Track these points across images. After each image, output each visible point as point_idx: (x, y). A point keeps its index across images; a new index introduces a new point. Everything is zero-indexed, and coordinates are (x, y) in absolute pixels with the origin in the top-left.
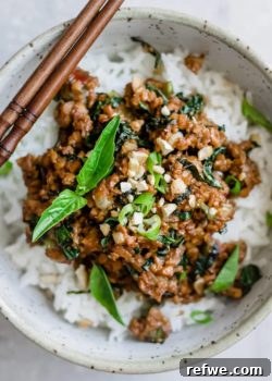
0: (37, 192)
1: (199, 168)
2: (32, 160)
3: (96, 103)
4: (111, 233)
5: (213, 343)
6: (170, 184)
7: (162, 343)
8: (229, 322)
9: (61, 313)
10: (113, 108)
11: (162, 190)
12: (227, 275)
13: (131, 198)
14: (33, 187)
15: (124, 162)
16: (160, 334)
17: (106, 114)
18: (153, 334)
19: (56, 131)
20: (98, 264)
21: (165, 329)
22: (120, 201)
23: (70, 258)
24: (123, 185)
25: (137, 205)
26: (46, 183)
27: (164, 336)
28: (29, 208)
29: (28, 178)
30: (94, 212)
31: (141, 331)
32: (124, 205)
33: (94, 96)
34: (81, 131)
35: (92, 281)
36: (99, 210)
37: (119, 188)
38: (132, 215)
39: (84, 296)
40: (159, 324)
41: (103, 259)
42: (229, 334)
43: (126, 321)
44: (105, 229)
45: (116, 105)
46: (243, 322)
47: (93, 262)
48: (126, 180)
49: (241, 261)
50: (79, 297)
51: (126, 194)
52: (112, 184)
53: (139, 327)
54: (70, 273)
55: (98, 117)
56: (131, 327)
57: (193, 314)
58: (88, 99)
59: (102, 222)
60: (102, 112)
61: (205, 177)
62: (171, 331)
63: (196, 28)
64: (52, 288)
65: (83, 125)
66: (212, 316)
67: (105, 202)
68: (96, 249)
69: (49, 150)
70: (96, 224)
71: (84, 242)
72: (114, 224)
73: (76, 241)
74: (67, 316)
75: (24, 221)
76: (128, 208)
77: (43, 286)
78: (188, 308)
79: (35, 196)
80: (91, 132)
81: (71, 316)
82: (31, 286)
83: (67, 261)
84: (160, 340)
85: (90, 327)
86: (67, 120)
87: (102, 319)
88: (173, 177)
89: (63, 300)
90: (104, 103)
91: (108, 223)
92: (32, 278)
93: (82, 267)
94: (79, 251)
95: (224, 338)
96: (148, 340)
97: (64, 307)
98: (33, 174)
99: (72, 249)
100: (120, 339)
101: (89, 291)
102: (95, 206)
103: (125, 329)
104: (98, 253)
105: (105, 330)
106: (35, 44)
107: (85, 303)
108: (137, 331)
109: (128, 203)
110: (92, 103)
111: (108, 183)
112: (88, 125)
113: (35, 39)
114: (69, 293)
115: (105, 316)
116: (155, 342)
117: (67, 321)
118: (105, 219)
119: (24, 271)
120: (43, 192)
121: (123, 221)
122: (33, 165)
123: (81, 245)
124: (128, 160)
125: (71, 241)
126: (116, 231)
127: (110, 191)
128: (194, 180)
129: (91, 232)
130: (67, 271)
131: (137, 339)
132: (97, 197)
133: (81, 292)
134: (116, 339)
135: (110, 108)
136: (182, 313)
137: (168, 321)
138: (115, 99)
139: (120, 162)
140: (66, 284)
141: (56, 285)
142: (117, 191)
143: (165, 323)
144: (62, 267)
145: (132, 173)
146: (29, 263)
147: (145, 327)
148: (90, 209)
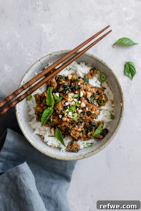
0: (40, 105)
1: (89, 99)
2: (38, 95)
3: (58, 78)
4: (62, 117)
5: (92, 151)
6: (81, 104)
7: (77, 152)
8: (97, 146)
9: (46, 143)
10: (63, 80)
11: (78, 106)
12: (98, 131)
13: (68, 107)
14: (39, 103)
15: (67, 96)
16: (76, 149)
17: (61, 82)
18: (74, 149)
19: (46, 87)
20: (58, 128)
21: (78, 148)
22: (65, 108)
23: (50, 125)
24: (66, 103)
25: (70, 109)
26: (43, 102)
27: (78, 150)
28: (37, 110)
29: (37, 101)
30: (57, 111)
31: (71, 149)
32: (66, 109)
33: (58, 76)
34: (54, 87)
35: (56, 133)
36: (59, 111)
37: (65, 104)
38: (69, 112)
39: (53, 137)
40: (76, 146)
41: (59, 126)
42: (97, 149)
43: (66, 145)
44: (60, 116)
45: (64, 79)
46: (102, 146)
47: (56, 127)
48: (67, 102)
49: (102, 127)
50: (52, 138)
51: (67, 106)
52: (63, 103)
53: (70, 147)
54: (49, 130)
55: (59, 83)
56: (68, 147)
57: (87, 144)
58: (56, 77)
59: (59, 114)
60: (60, 81)
61: (91, 102)
62: (80, 149)
63: (89, 56)
64: (43, 135)
65: (54, 85)
66: (93, 145)
67: (61, 108)
68: (57, 123)
69: (44, 92)
70: (58, 115)
71: (54, 120)
72: (63, 115)
73: (52, 120)
74: (48, 143)
75: (36, 114)
76: (67, 110)
77: (41, 134)
78: (85, 142)
79: (40, 106)
80: (57, 87)
81: (49, 144)
82: (37, 134)
83: (48, 126)
84: (76, 151)
85: (55, 147)
86: (49, 83)
87: (59, 145)
88: (81, 102)
89: (47, 139)
90: (61, 78)
91: (61, 114)
92: (37, 132)
93: (53, 128)
94: (53, 123)
95: (96, 150)
96: (73, 151)
97: (47, 141)
98: (39, 100)
99: (51, 122)
100: (64, 151)
101: (55, 136)
102: (57, 109)
103: (66, 148)
104: (58, 124)
105: (60, 148)
106: (40, 60)
107: (54, 140)
108: (69, 148)
109: (68, 108)
110: (57, 78)
111: (62, 103)
112: (56, 85)
113: (41, 59)
114: (48, 136)
115: (59, 144)
116: (75, 152)
117: (48, 145)
118: (61, 113)
119: (34, 130)
120: (42, 105)
121: (66, 114)
122: (38, 97)
123: (53, 121)
124: (68, 96)
125: (50, 120)
126: (64, 117)
127: (62, 105)
128: (88, 103)
129: (56, 117)
130: (48, 130)
131: (69, 151)
132: (58, 107)
133: (52, 136)
134: (63, 151)
135: (62, 80)
136: (83, 143)
137: (79, 146)
138: (64, 77)
139: (66, 96)
140: (48, 134)
141: (45, 134)
142: (64, 105)
143: (78, 146)
144: (47, 128)
145: (69, 100)
146: (36, 127)
147: (72, 147)
148: (56, 110)
